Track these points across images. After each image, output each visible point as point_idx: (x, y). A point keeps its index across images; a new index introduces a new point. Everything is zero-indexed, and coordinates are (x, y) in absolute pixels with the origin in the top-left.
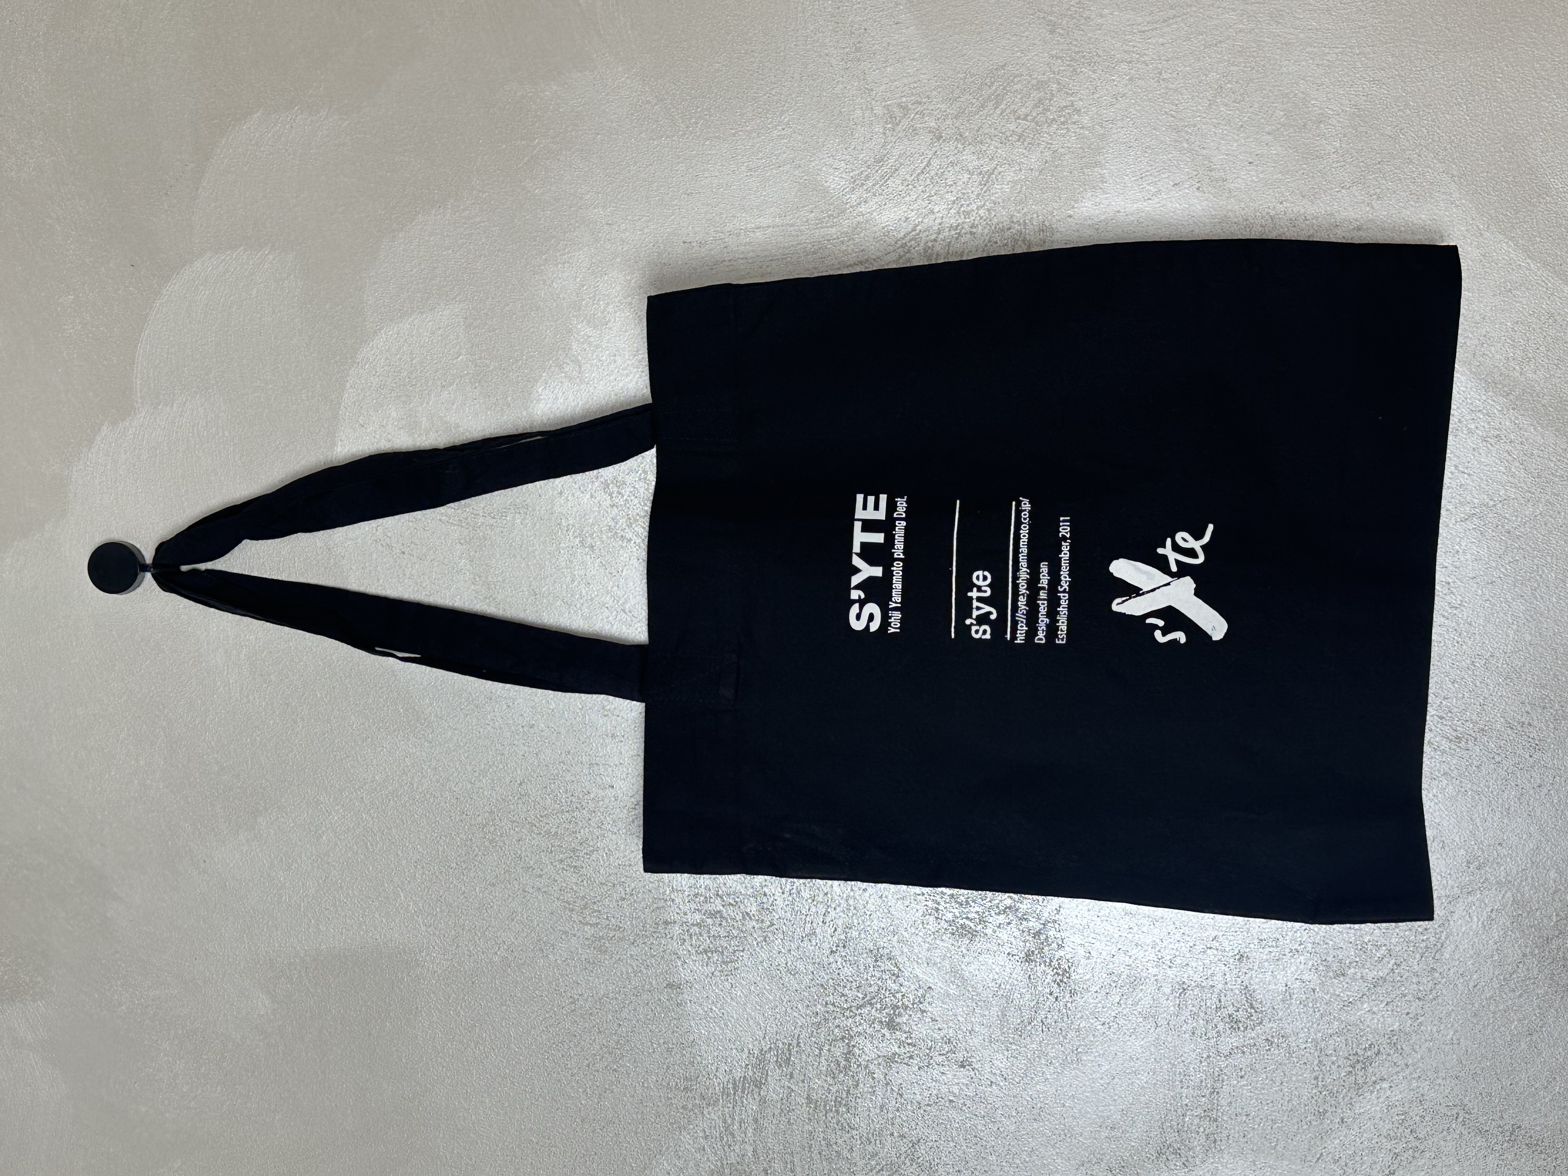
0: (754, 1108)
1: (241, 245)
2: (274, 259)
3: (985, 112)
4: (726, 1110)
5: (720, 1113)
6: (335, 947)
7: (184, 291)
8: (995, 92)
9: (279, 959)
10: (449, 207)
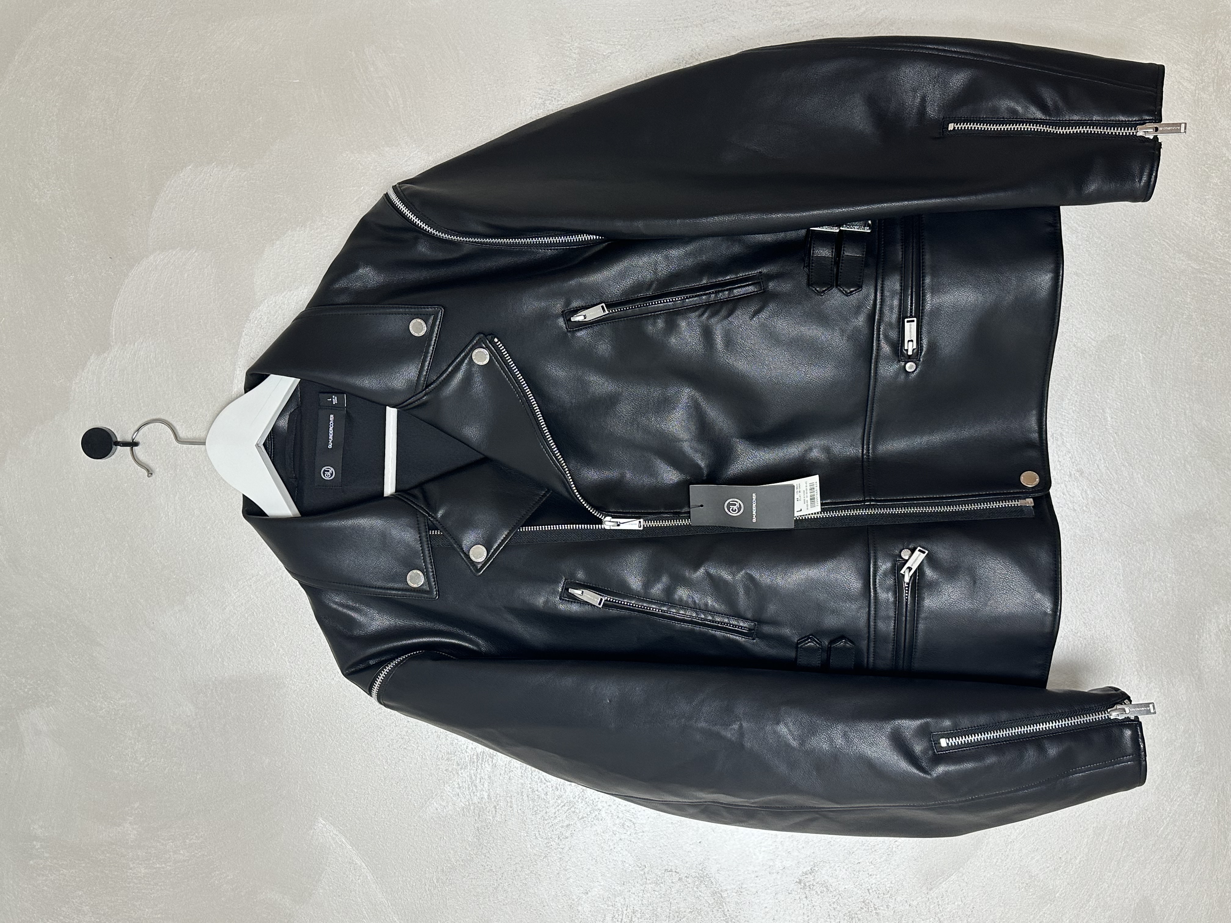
0: (489, 770)
1: (177, 247)
2: (198, 256)
4: (472, 772)
5: (468, 773)
6: (234, 675)
7: (143, 274)
9: (199, 682)
10: (308, 226)
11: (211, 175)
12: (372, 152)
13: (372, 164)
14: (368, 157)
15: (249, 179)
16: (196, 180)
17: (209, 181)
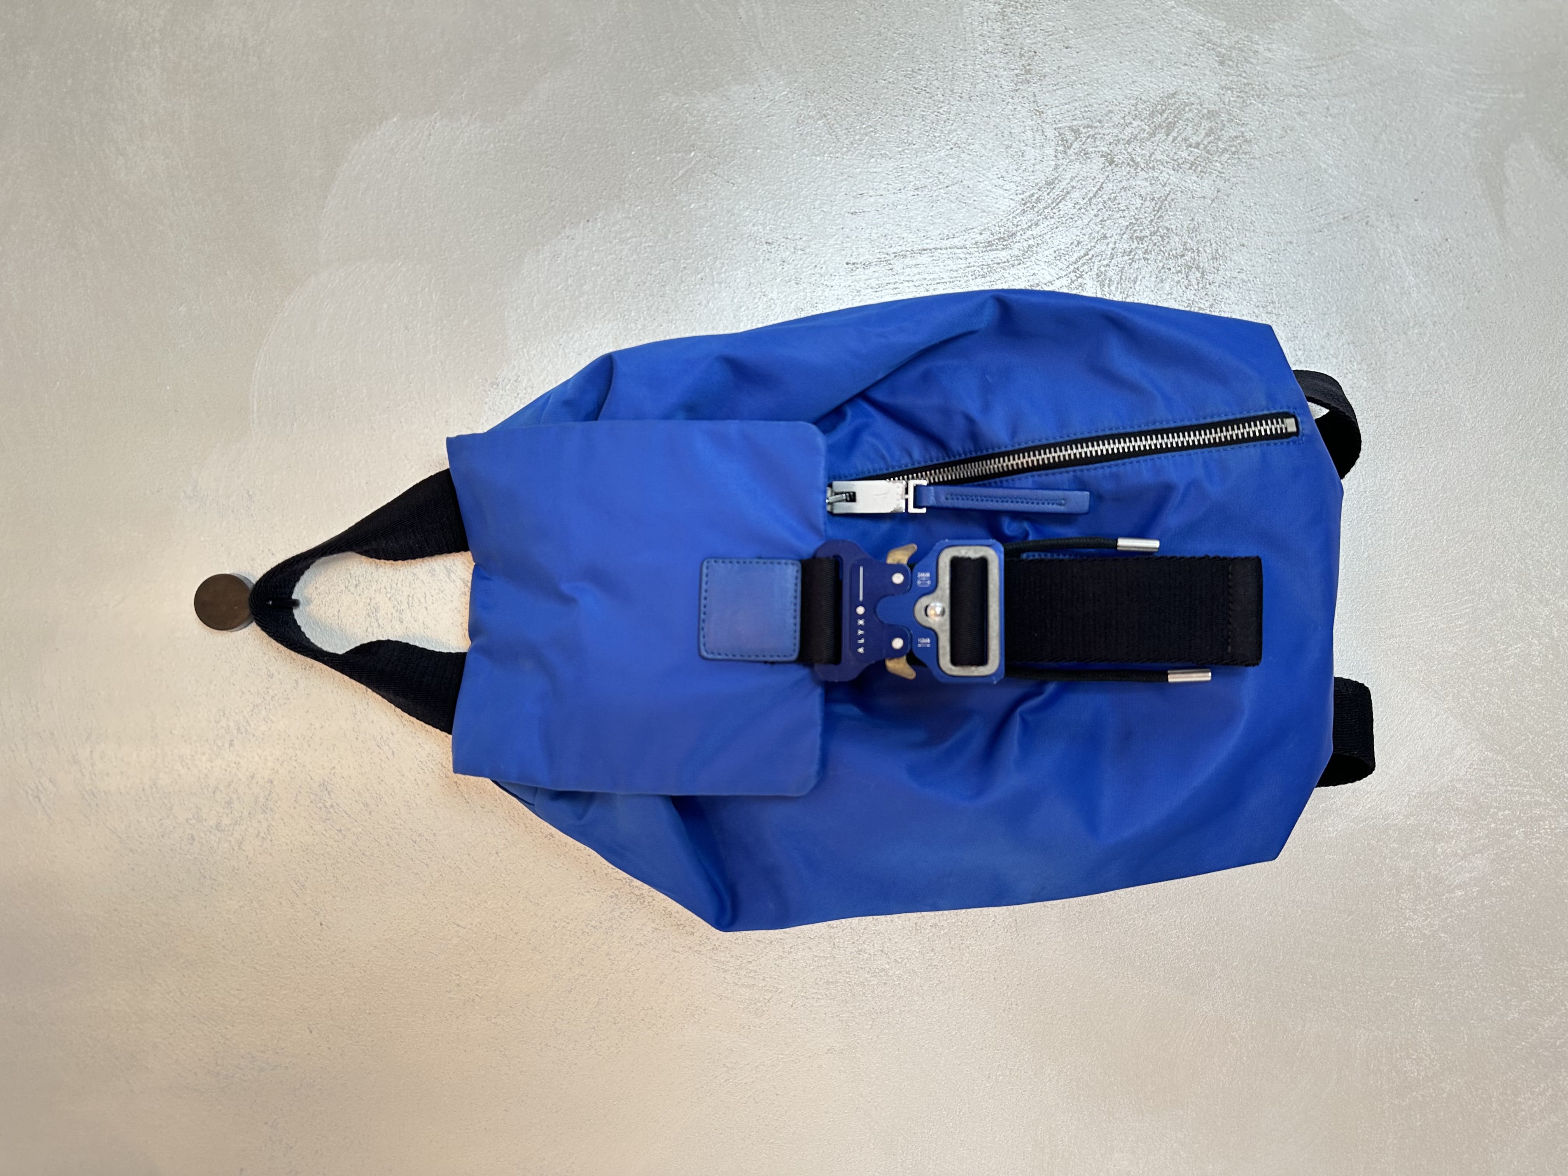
1: (371, 258)
2: (407, 271)
3: (1157, 138)
7: (308, 305)
8: (1167, 119)
10: (599, 220)
11: (430, 134)
12: (710, 94)
13: (709, 112)
14: (703, 102)
15: (497, 141)
16: (405, 142)
17: (426, 144)
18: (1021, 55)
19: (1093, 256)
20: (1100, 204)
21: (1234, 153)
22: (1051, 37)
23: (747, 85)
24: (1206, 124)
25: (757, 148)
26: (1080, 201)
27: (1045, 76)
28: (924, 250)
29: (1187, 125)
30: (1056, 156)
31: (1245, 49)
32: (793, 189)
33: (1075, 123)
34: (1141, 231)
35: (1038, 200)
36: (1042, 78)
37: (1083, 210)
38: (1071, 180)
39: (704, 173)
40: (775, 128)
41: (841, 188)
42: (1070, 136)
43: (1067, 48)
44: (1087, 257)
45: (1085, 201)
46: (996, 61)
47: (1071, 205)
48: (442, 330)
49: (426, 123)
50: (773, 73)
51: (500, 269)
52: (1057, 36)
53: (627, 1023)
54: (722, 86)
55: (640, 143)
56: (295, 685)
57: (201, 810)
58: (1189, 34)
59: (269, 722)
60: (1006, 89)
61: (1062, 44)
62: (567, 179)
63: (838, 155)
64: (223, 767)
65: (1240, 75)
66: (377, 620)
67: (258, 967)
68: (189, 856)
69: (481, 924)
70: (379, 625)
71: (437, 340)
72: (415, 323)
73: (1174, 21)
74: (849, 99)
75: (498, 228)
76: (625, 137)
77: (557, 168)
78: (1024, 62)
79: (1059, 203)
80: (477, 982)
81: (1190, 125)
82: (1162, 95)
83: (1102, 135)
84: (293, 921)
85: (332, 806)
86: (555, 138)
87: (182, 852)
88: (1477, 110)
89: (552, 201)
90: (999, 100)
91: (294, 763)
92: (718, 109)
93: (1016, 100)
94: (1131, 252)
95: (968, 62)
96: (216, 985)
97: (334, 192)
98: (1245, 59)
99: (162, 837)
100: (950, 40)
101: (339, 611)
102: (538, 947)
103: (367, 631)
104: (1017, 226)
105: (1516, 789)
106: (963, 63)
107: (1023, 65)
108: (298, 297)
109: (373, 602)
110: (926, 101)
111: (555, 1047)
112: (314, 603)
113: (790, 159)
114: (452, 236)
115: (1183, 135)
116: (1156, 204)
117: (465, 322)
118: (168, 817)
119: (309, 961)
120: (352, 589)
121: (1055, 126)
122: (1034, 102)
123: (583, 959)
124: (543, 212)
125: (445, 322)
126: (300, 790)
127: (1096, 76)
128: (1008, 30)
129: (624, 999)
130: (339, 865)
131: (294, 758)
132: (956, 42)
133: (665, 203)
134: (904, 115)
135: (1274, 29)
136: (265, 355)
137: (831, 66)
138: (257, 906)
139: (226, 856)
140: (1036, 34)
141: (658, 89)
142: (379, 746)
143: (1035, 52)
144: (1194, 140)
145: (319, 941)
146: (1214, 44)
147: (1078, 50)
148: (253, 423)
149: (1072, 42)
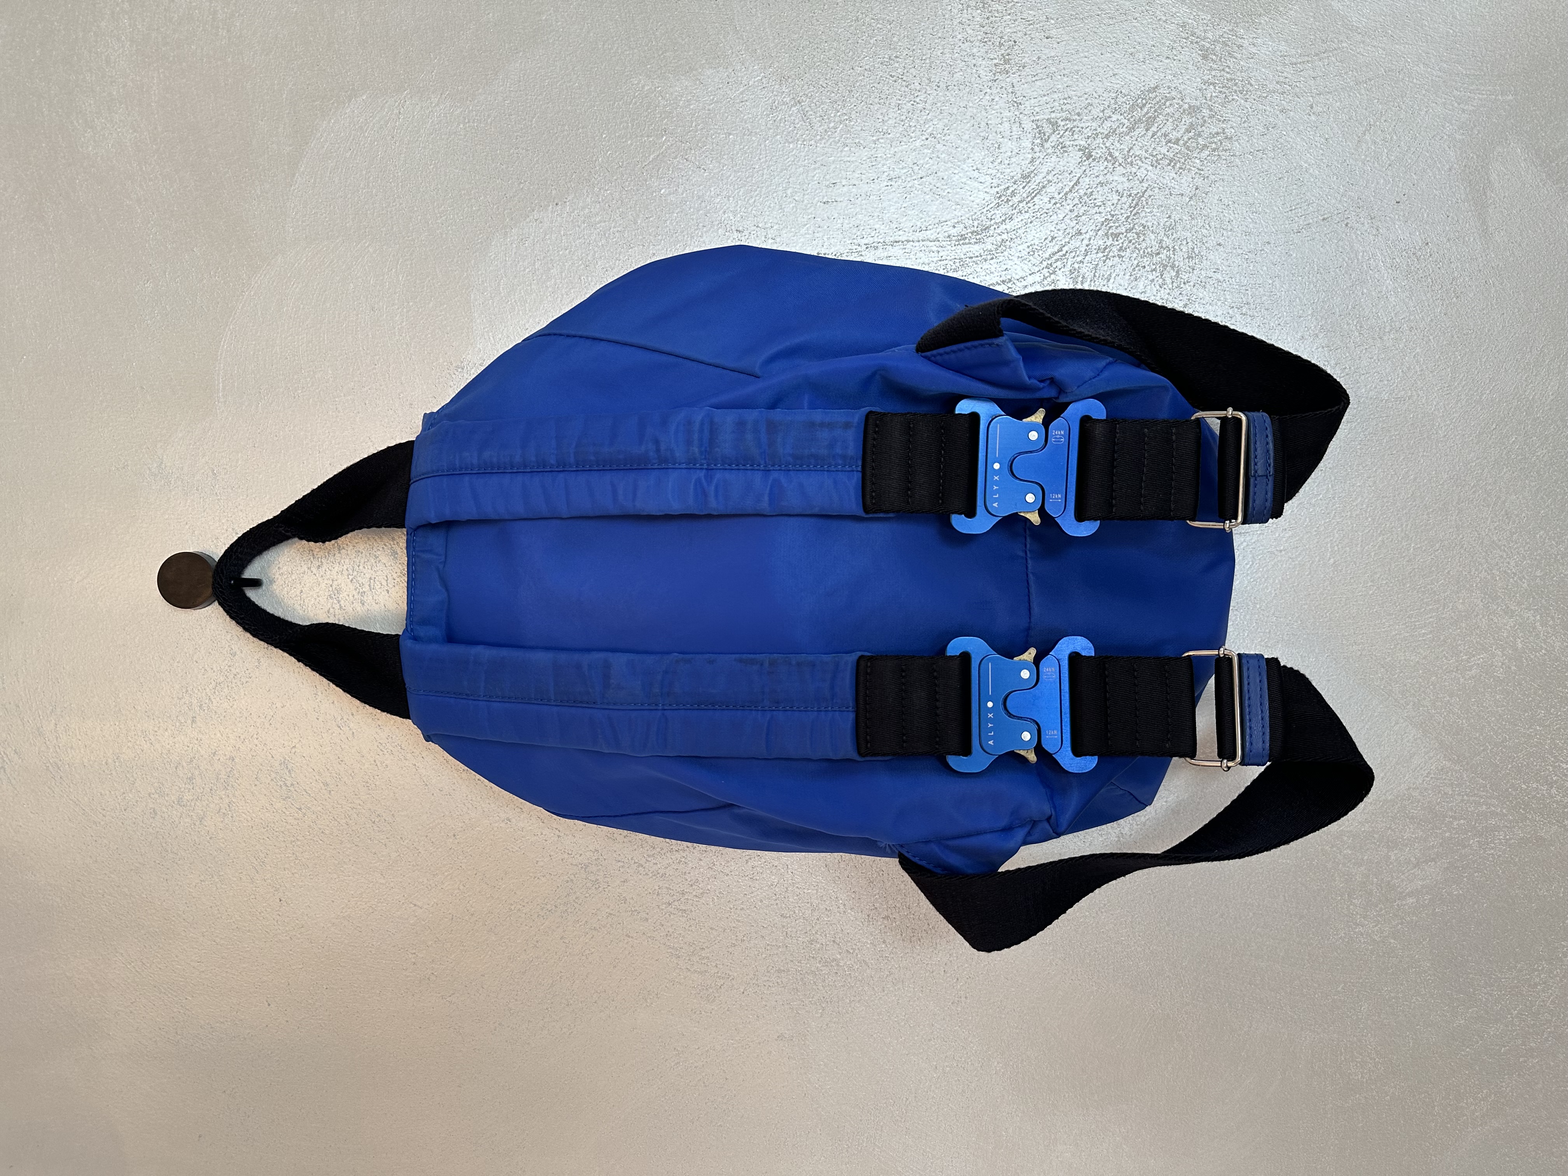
1: (338, 237)
2: (374, 252)
3: (1136, 133)
8: (1147, 113)
10: (568, 203)
11: (400, 113)
12: (683, 78)
13: (682, 96)
14: (676, 86)
15: (467, 121)
16: (374, 121)
17: (396, 123)
18: (1001, 45)
19: (1067, 252)
20: (1076, 199)
21: (1214, 150)
22: (1032, 26)
23: (721, 69)
24: (1187, 120)
25: (730, 134)
26: (1056, 195)
27: (1024, 67)
28: (896, 242)
29: (1168, 120)
30: (1032, 149)
31: (1230, 43)
32: (765, 176)
33: (1053, 115)
34: (1117, 227)
35: (1013, 194)
36: (1021, 68)
37: (1058, 205)
38: (1048, 174)
39: (676, 158)
40: (749, 113)
41: (813, 176)
42: (1048, 129)
43: (1047, 38)
44: (1060, 253)
45: (1061, 196)
46: (975, 50)
47: (1046, 200)
48: (408, 312)
49: (396, 102)
50: (748, 57)
51: (467, 251)
52: (1038, 26)
53: (580, 1005)
54: (696, 70)
55: (611, 126)
56: (257, 664)
57: (163, 785)
58: (1173, 27)
59: (231, 700)
60: (985, 79)
61: (1043, 34)
62: (537, 161)
63: (812, 142)
64: (186, 743)
65: (1223, 70)
66: (339, 602)
67: (218, 940)
68: (151, 830)
69: (437, 904)
70: (341, 607)
71: (403, 322)
72: (381, 304)
73: (1158, 12)
74: (825, 85)
75: (466, 210)
76: (595, 119)
77: (527, 150)
78: (1003, 52)
79: (1034, 197)
80: (433, 961)
81: (1171, 120)
82: (1142, 89)
83: (1080, 129)
84: (253, 897)
85: (292, 785)
86: (525, 119)
87: (144, 826)
88: (1463, 111)
89: (521, 183)
90: (977, 90)
91: (256, 742)
92: (691, 93)
93: (994, 91)
94: (1105, 248)
95: (946, 51)
96: (177, 956)
97: (302, 170)
98: (1229, 54)
99: (125, 810)
100: (928, 28)
101: (302, 591)
102: (493, 928)
103: (328, 612)
104: (991, 219)
105: (1472, 799)
106: (941, 51)
107: (1002, 55)
108: (265, 275)
109: (335, 583)
110: (903, 89)
111: (509, 1027)
112: (277, 583)
113: (763, 146)
114: (419, 217)
115: (1163, 131)
116: (1133, 200)
117: (431, 305)
118: (131, 790)
119: (268, 935)
120: (315, 571)
121: (1032, 118)
122: (1012, 93)
123: (537, 942)
124: (511, 194)
125: (411, 304)
126: (261, 767)
127: (1076, 68)
128: (988, 18)
129: (577, 982)
130: (299, 843)
131: (255, 736)
132: (935, 30)
133: (635, 188)
134: (880, 104)
135: (1260, 23)
136: (232, 333)
137: (807, 52)
138: (217, 880)
139: (187, 831)
140: (1017, 23)
141: (631, 71)
142: (339, 727)
143: (1015, 42)
144: (1173, 136)
145: (278, 917)
146: (1197, 38)
147: (1059, 40)
148: (219, 402)
149: (1053, 32)
